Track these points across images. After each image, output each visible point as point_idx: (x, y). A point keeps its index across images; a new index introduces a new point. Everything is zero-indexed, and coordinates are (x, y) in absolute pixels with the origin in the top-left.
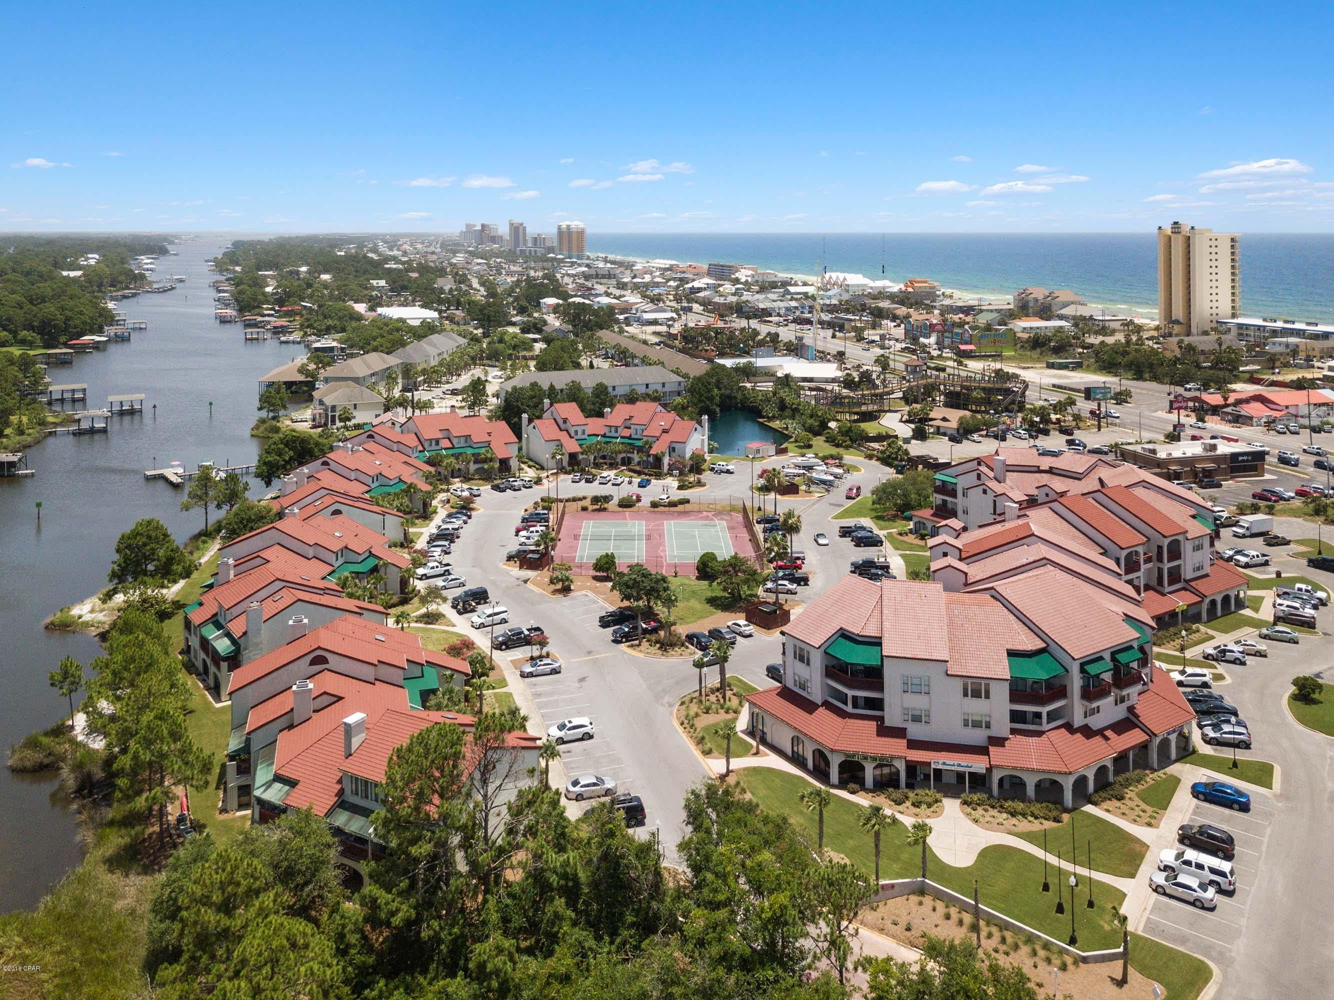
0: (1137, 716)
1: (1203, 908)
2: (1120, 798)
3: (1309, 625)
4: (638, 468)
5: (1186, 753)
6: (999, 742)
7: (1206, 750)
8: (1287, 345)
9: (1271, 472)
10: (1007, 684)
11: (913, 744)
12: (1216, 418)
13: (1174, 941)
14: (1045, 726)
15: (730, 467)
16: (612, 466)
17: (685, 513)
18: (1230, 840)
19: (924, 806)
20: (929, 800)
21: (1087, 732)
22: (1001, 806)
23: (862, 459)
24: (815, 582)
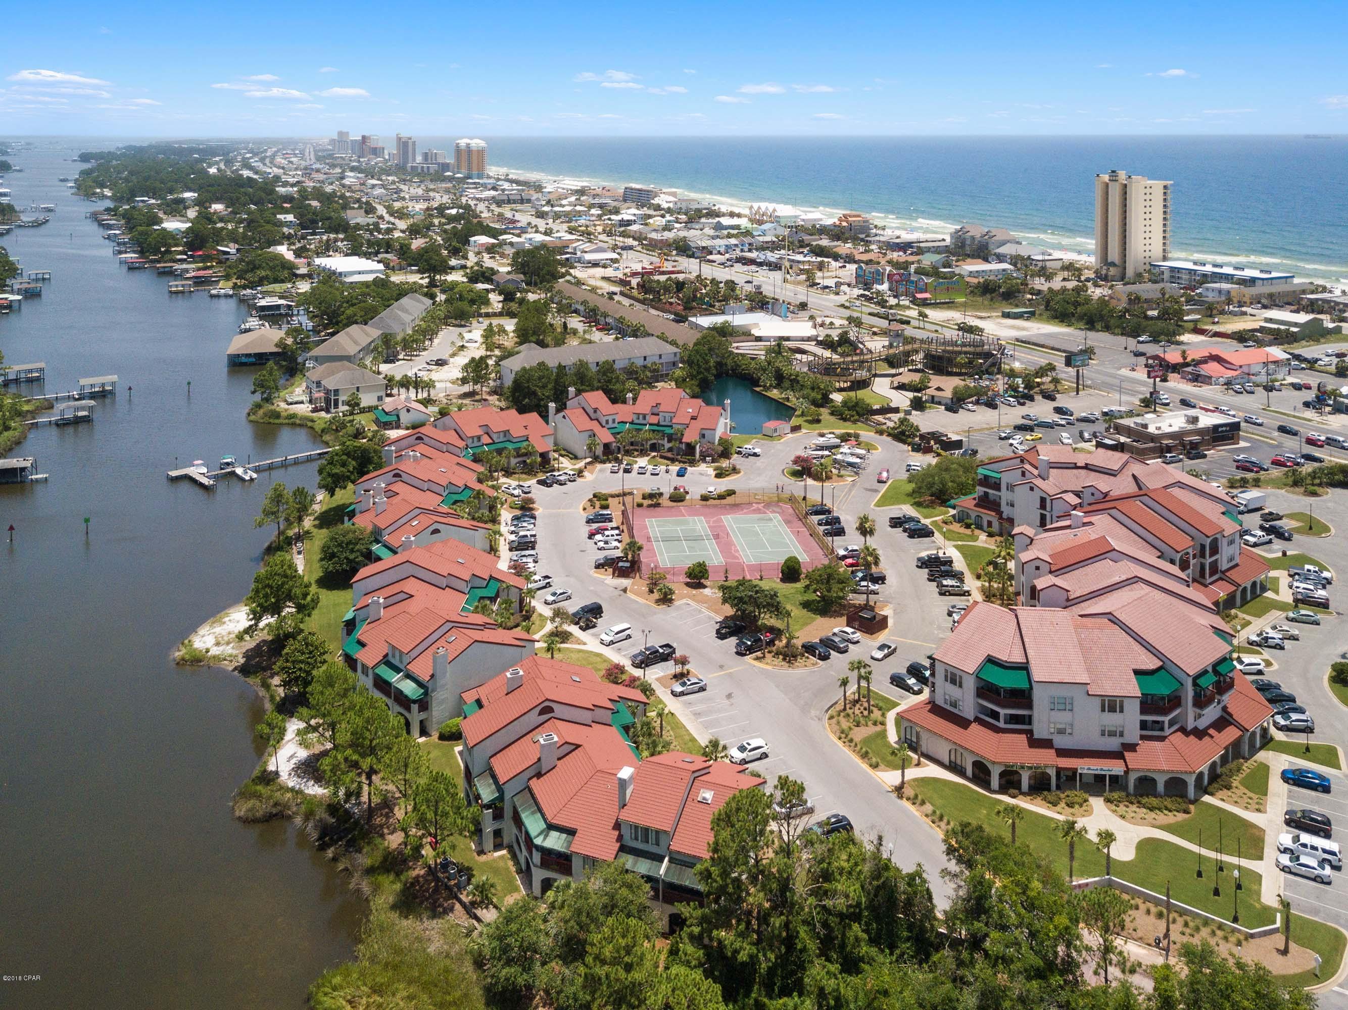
0: (1231, 715)
1: (1323, 882)
2: (1228, 787)
3: (1324, 605)
4: (669, 455)
5: (1267, 741)
6: (1132, 747)
7: (1279, 736)
8: (1220, 291)
9: (1246, 439)
10: (1138, 702)
11: (1062, 753)
12: (1176, 375)
13: (1310, 913)
14: (1167, 732)
15: (757, 450)
16: (643, 453)
17: (736, 506)
18: (1328, 822)
19: (1077, 806)
20: (1080, 800)
21: (1200, 734)
22: (1139, 802)
23: (872, 434)
24: (892, 579)
